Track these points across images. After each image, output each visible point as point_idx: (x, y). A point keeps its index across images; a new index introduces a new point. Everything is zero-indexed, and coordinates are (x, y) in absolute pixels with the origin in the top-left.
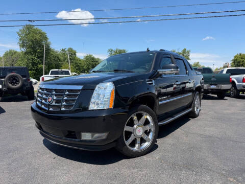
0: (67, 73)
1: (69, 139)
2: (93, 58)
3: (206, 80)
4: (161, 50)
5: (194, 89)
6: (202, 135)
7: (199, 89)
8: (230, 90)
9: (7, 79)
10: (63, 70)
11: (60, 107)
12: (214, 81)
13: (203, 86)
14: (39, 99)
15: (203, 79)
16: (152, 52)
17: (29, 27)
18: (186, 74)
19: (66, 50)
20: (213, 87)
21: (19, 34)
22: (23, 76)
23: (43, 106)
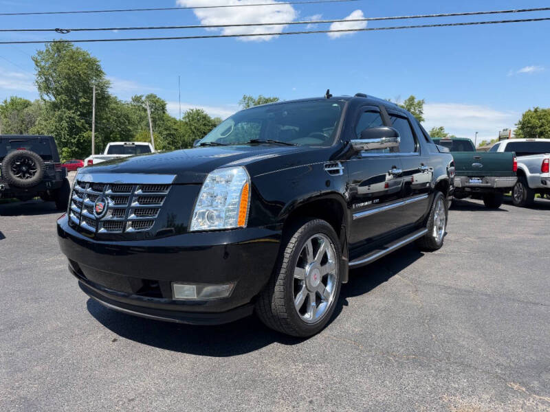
0: (146, 150)
1: (146, 298)
2: (205, 117)
3: (460, 167)
4: (358, 95)
5: (433, 186)
6: (450, 287)
7: (443, 186)
8: (512, 188)
9: (8, 163)
10: (136, 143)
11: (122, 224)
12: (477, 168)
13: (452, 179)
14: (74, 206)
15: (452, 165)
16: (337, 100)
17: (59, 46)
18: (415, 151)
19: (143, 99)
20: (475, 182)
21: (36, 62)
22: (45, 158)
23: (84, 224)
